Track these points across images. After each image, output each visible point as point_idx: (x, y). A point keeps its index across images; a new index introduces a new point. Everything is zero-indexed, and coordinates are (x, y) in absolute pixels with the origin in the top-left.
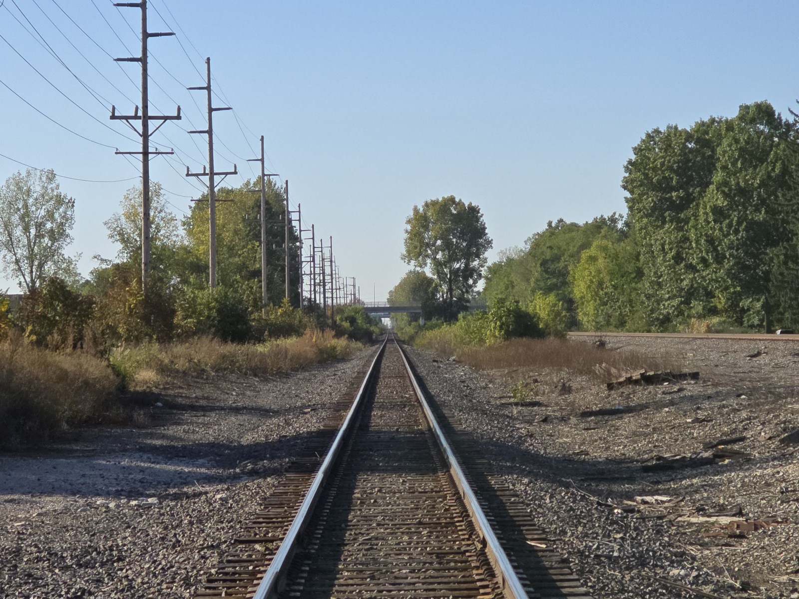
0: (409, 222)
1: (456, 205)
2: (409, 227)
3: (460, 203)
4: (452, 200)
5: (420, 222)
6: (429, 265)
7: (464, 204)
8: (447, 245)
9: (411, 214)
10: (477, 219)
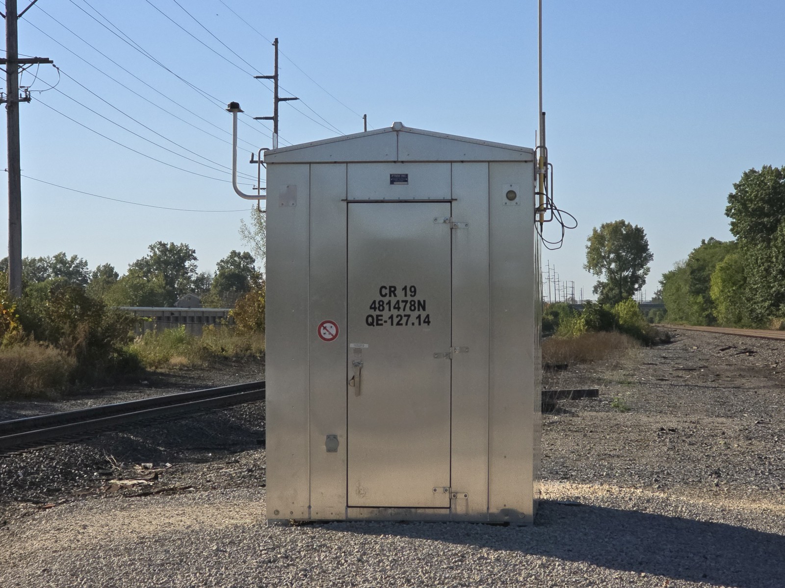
0: (589, 240)
1: (626, 227)
2: (589, 244)
3: (629, 225)
4: (622, 223)
5: (598, 239)
6: (604, 273)
7: (631, 226)
8: (618, 258)
9: (591, 234)
10: (643, 237)
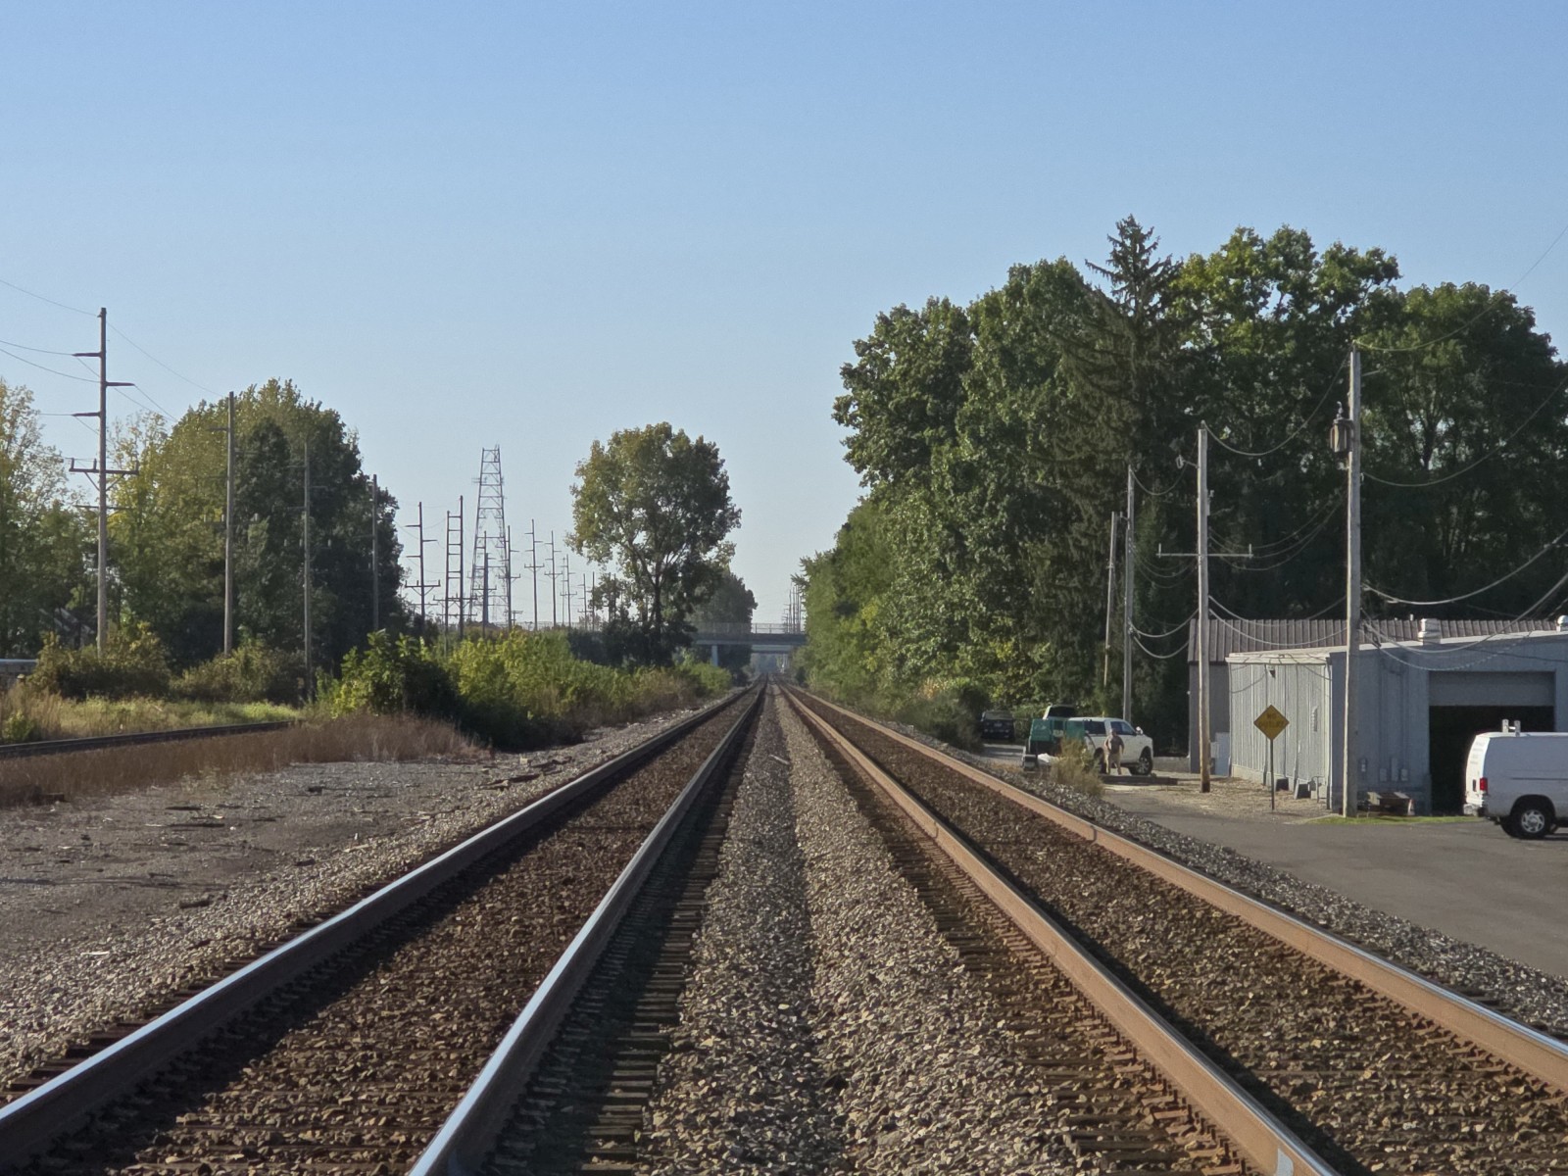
0: (581, 472)
1: (673, 441)
2: (580, 483)
3: (682, 438)
4: (665, 431)
5: (603, 470)
6: (615, 556)
7: (687, 440)
10: (715, 467)
